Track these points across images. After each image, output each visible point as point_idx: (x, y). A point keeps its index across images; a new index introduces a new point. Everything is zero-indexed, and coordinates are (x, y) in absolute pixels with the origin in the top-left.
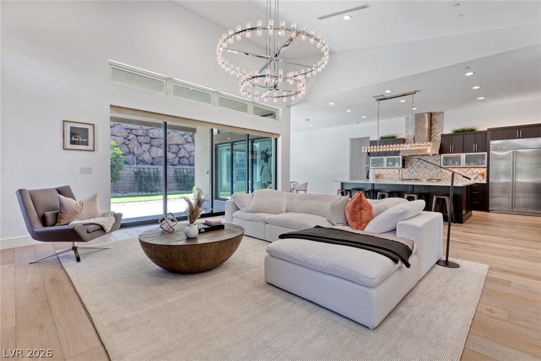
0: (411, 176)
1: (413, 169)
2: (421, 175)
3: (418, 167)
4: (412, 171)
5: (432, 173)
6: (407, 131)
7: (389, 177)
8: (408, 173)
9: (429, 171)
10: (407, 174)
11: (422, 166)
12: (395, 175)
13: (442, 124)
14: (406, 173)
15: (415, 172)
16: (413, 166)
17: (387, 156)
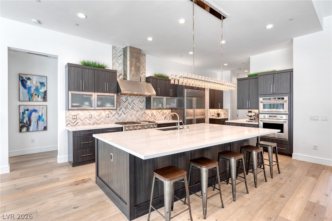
0: (119, 119)
1: (121, 110)
2: (129, 117)
3: (126, 108)
4: (120, 112)
5: (138, 114)
6: (113, 64)
7: (93, 121)
8: (117, 116)
9: (135, 112)
10: (115, 117)
11: (130, 107)
12: (101, 118)
13: (145, 66)
14: (113, 116)
15: (123, 114)
16: (121, 106)
17: (98, 92)
